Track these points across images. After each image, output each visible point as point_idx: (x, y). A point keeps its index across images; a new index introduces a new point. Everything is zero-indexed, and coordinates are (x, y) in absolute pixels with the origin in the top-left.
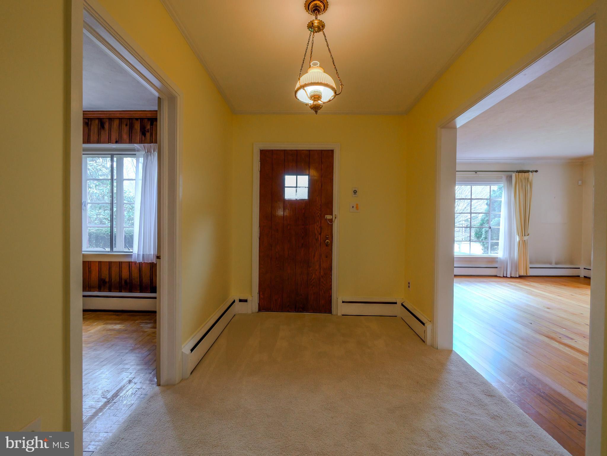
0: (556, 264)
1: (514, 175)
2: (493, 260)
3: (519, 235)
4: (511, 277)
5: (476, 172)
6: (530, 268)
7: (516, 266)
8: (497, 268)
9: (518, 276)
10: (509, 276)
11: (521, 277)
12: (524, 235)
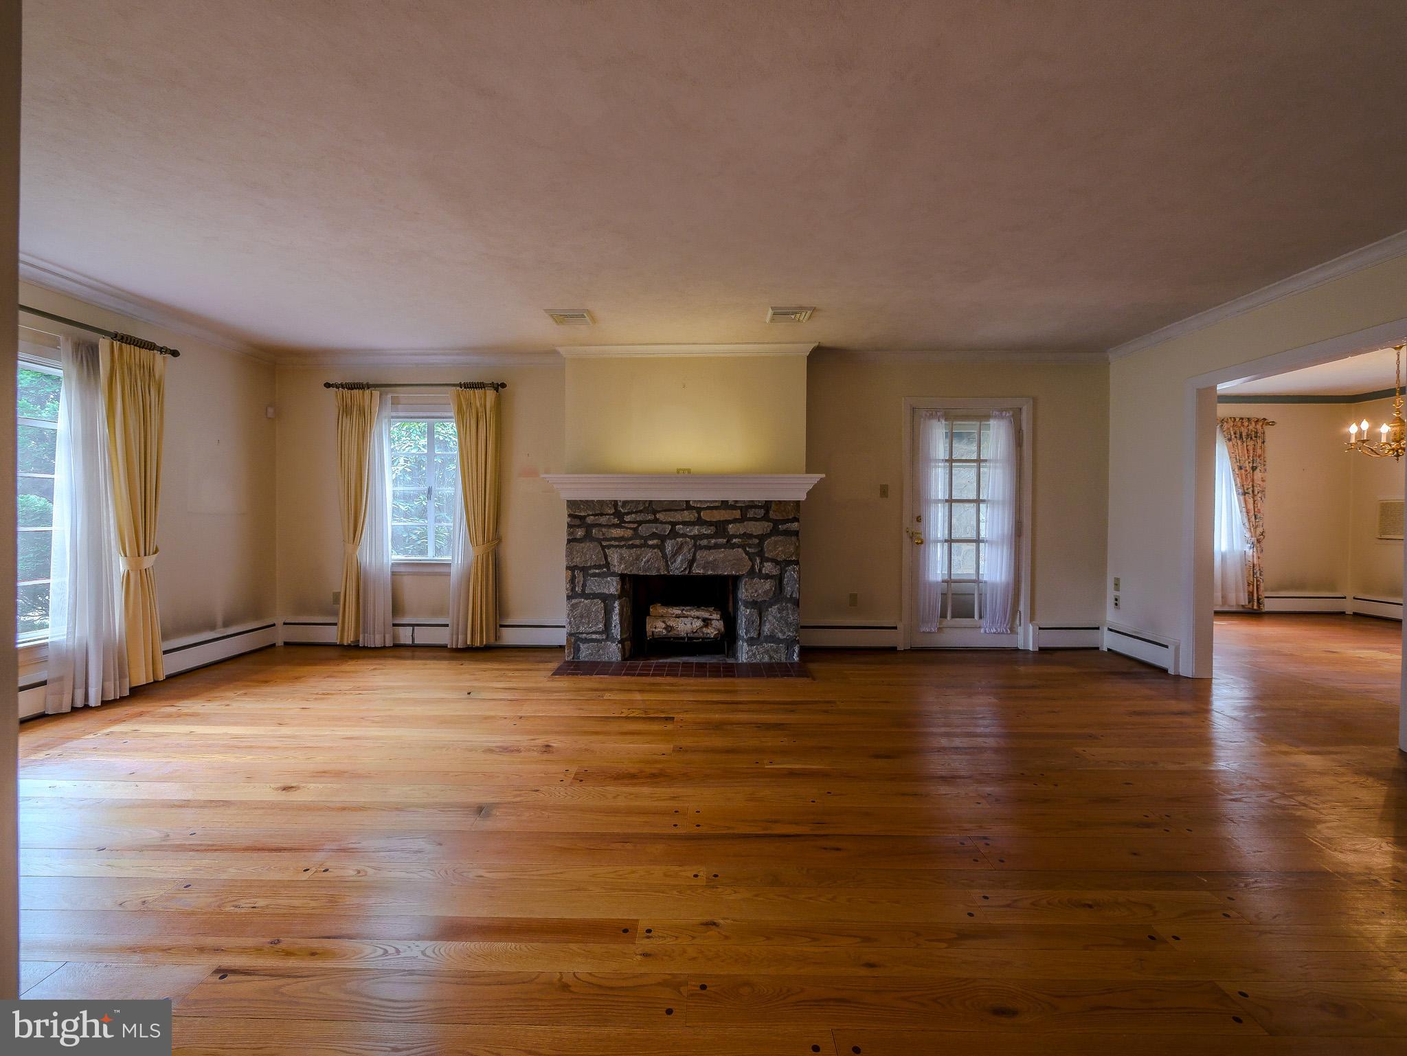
0: (226, 624)
1: (104, 344)
3: (128, 555)
4: (106, 704)
6: (165, 652)
7: (118, 661)
8: (44, 683)
9: (127, 693)
10: (94, 701)
11: (137, 693)
12: (142, 553)
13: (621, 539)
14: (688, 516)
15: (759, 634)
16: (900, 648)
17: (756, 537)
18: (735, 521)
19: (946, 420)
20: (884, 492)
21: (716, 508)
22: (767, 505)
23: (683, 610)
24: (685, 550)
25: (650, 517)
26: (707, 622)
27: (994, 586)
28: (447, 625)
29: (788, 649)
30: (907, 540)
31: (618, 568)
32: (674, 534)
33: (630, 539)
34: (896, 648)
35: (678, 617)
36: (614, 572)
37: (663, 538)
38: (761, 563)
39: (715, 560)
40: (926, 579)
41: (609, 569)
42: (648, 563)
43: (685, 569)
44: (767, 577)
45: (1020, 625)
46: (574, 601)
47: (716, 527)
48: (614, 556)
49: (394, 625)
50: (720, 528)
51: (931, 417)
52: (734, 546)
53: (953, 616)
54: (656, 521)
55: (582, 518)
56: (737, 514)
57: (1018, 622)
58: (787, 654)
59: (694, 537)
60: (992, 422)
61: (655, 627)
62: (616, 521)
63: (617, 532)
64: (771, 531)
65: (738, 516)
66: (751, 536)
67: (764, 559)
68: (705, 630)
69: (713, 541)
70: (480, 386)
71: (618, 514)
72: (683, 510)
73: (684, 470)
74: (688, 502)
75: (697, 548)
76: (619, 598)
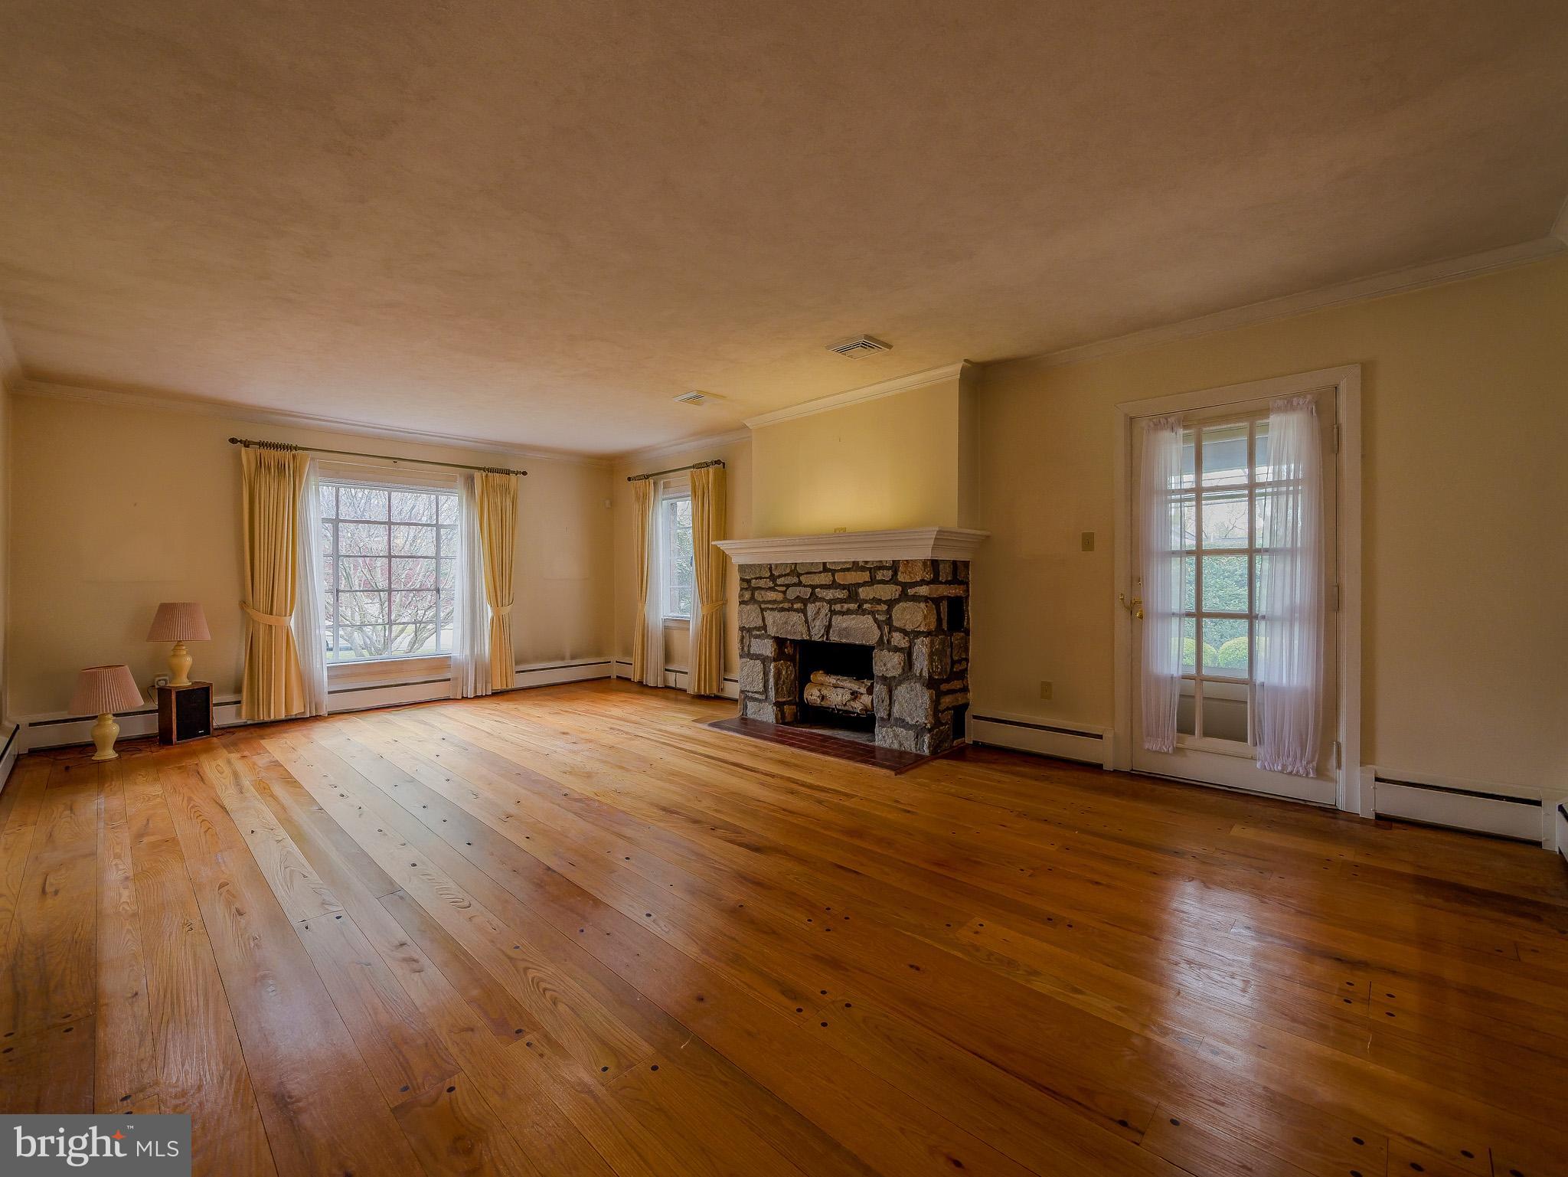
0: (573, 658)
1: (478, 475)
2: (441, 663)
3: (492, 604)
4: (477, 697)
5: (395, 460)
6: (517, 672)
7: (483, 671)
8: (449, 680)
9: (489, 693)
10: (471, 695)
11: (496, 694)
12: (500, 605)
13: (774, 602)
14: (824, 579)
15: (889, 715)
16: (1108, 766)
17: (885, 602)
18: (865, 584)
19: (1185, 427)
20: (1088, 542)
21: (848, 570)
22: (895, 566)
23: (839, 679)
24: (822, 615)
25: (795, 580)
26: (855, 695)
27: (1276, 691)
28: (686, 673)
29: (917, 737)
30: (1121, 614)
31: (772, 631)
32: (814, 598)
33: (781, 602)
34: (1102, 765)
35: (836, 687)
36: (769, 635)
37: (805, 602)
38: (889, 633)
39: (846, 628)
40: (1155, 671)
41: (766, 632)
42: (793, 627)
43: (823, 635)
44: (897, 649)
45: (1339, 766)
46: (744, 660)
47: (849, 591)
48: (770, 617)
49: (666, 670)
50: (852, 591)
51: (1158, 426)
52: (864, 612)
53: (1206, 733)
54: (800, 584)
55: (748, 581)
56: (865, 576)
57: (1333, 761)
58: (916, 744)
59: (830, 602)
60: (1274, 419)
61: (812, 695)
62: (771, 584)
63: (771, 596)
64: (900, 595)
65: (868, 579)
66: (879, 601)
67: (892, 629)
68: (852, 703)
69: (846, 606)
70: (707, 465)
71: (773, 578)
72: (820, 572)
73: (842, 529)
74: (824, 564)
75: (833, 612)
76: (775, 660)
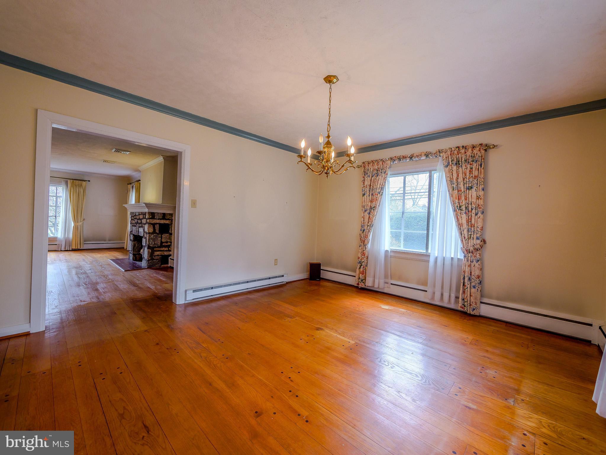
1: (69, 181)
3: (74, 221)
4: (66, 251)
6: (85, 244)
8: (56, 245)
9: (71, 249)
10: (63, 250)
13: (134, 224)
36: (132, 233)
38: (144, 233)
43: (138, 234)
62: (133, 218)
75: (139, 227)
76: (133, 241)
